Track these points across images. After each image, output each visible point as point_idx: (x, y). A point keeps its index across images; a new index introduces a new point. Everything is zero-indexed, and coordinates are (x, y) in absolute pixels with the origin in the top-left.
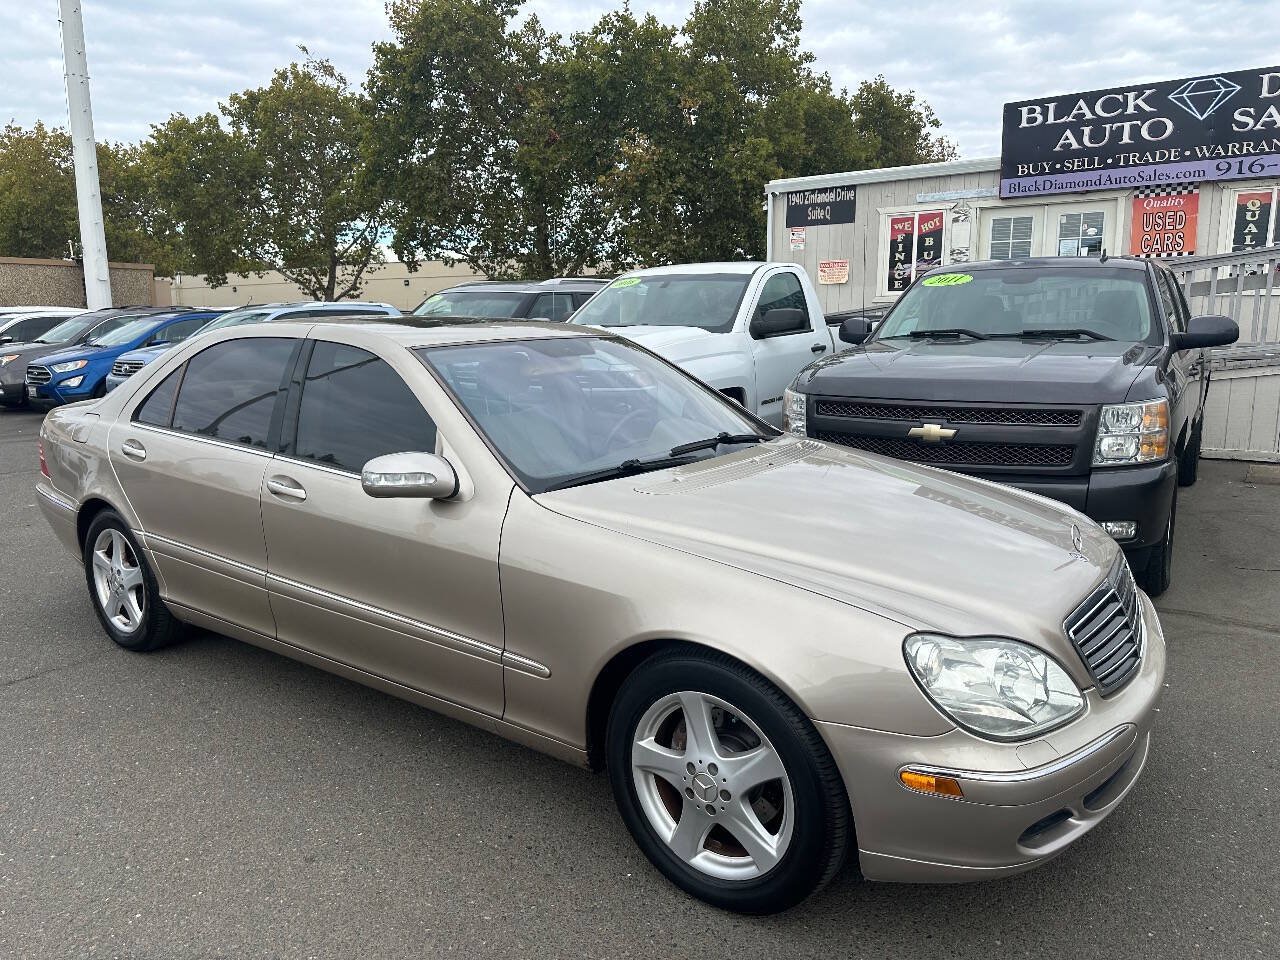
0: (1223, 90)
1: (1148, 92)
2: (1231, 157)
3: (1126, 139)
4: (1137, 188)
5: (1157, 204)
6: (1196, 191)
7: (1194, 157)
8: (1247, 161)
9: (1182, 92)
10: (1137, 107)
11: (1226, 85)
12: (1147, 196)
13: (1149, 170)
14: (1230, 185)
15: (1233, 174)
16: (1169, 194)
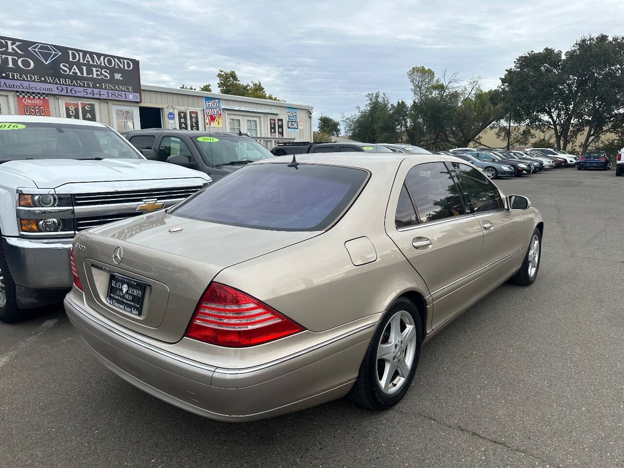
0: (54, 53)
1: (18, 43)
2: (62, 84)
3: (11, 65)
4: (18, 92)
5: (30, 101)
6: (46, 98)
7: (45, 82)
8: (70, 88)
9: (35, 48)
10: (13, 49)
11: (55, 51)
12: (24, 96)
13: (26, 84)
14: (62, 97)
15: (64, 93)
16: (34, 97)
